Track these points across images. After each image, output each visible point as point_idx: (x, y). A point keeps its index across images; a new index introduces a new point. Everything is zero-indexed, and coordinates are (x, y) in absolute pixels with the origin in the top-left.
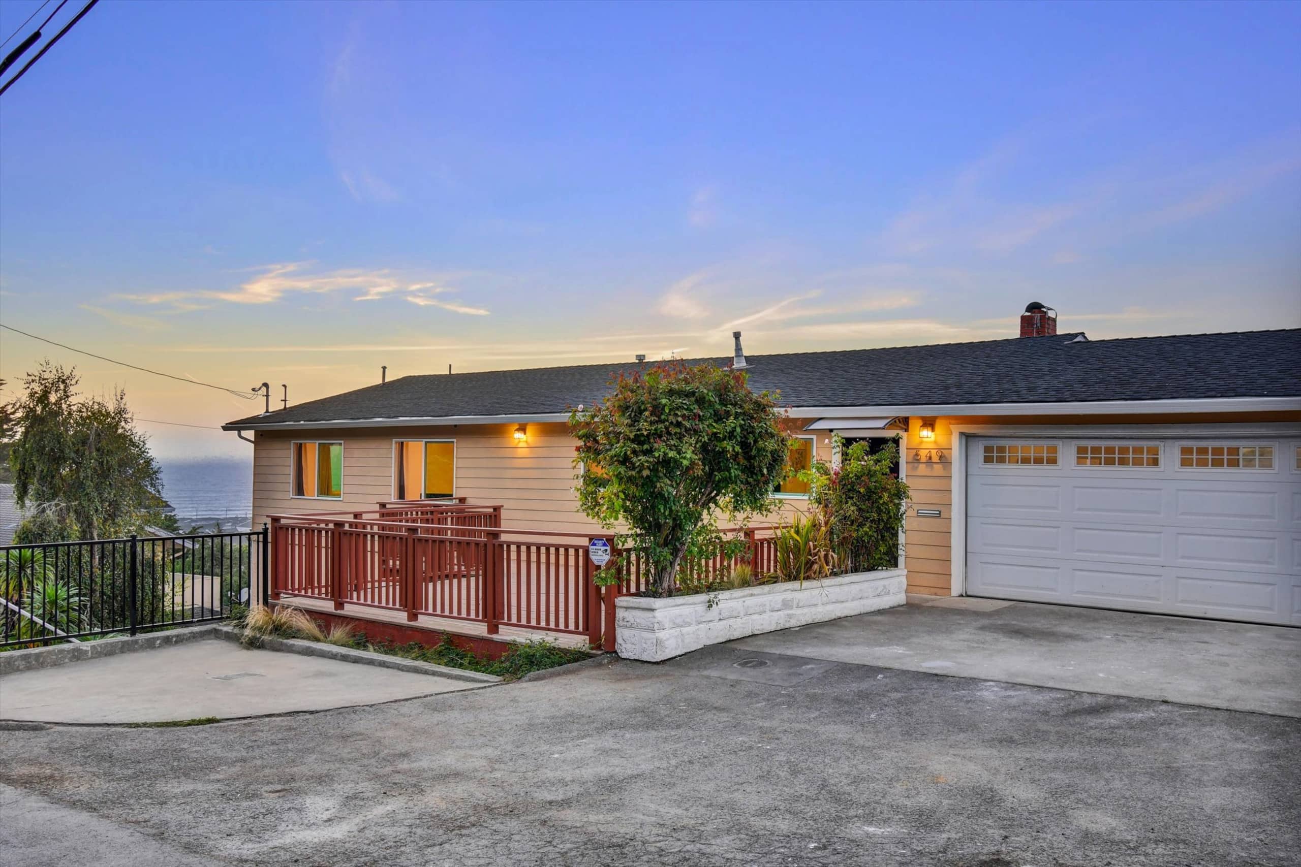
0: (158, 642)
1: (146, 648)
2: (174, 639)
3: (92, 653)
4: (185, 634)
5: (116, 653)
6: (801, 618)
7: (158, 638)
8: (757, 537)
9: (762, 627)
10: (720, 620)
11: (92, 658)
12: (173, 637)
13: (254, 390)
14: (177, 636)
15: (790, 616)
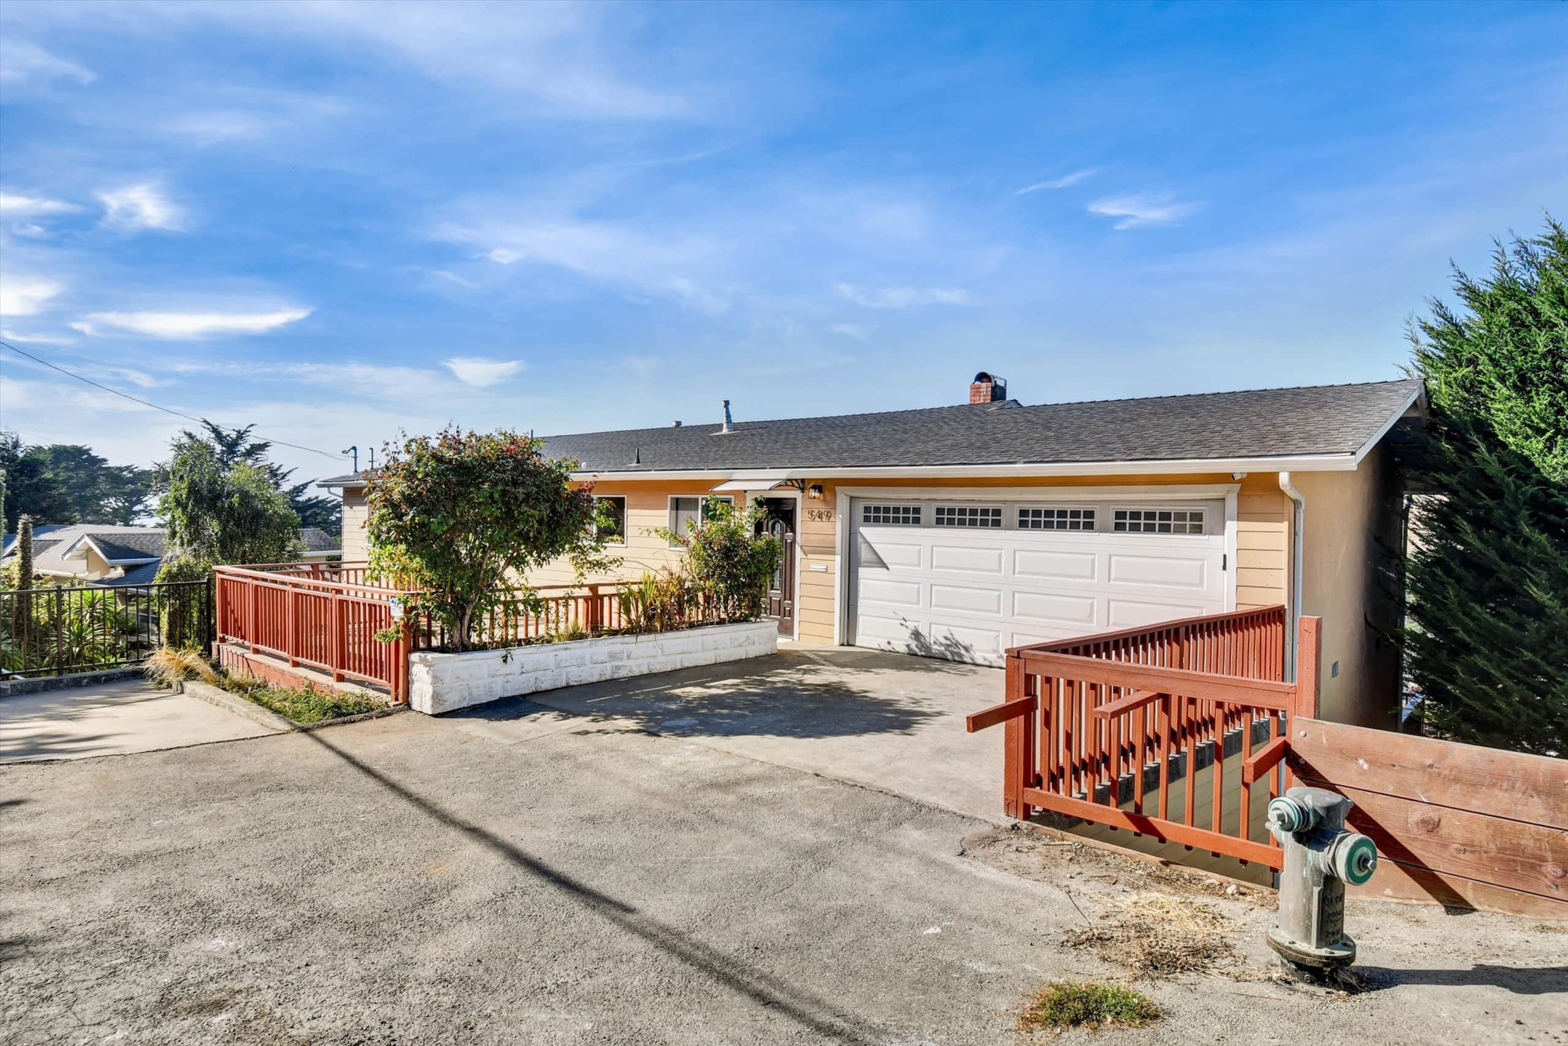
0: (86, 681)
1: (72, 686)
2: (103, 678)
3: (12, 691)
4: (115, 674)
5: (38, 691)
6: (634, 669)
7: (85, 678)
8: (600, 593)
9: (579, 679)
10: (522, 673)
11: (11, 695)
12: (101, 676)
13: (344, 452)
14: (107, 675)
15: (618, 668)
